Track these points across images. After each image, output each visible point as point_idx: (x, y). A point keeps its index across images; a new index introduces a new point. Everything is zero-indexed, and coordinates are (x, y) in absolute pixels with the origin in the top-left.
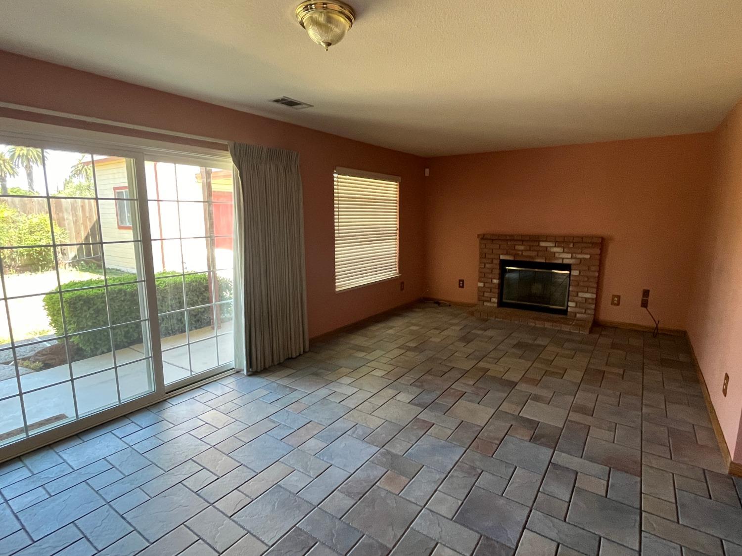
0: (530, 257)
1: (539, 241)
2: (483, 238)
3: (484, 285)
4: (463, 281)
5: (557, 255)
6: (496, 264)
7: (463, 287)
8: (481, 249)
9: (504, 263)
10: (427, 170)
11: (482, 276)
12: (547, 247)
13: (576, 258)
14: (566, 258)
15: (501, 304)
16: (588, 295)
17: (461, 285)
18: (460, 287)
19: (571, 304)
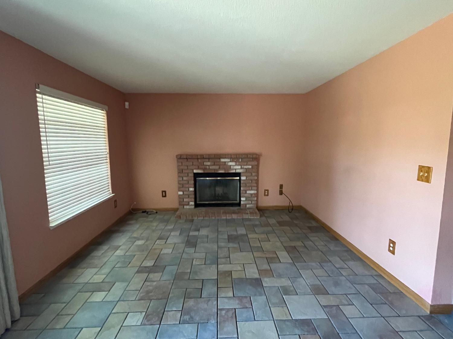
0: (215, 170)
1: (220, 159)
2: (180, 158)
3: (183, 193)
4: (165, 192)
5: (232, 167)
6: (191, 177)
7: (165, 196)
8: (178, 166)
9: (196, 175)
10: (127, 104)
11: (181, 186)
12: (225, 162)
13: (243, 168)
14: (238, 169)
15: (197, 205)
16: (252, 192)
17: (164, 195)
18: (163, 196)
19: (242, 199)
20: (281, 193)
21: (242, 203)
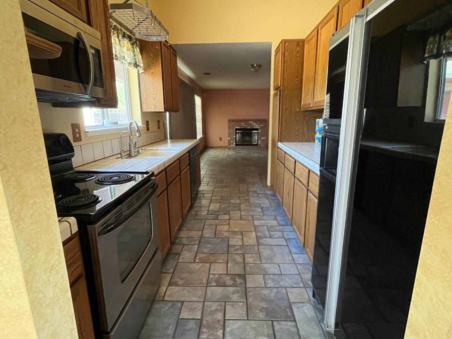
0: (246, 127)
1: (248, 121)
2: (229, 121)
3: (230, 138)
4: (221, 138)
5: (254, 126)
6: (234, 130)
7: (221, 140)
8: (228, 125)
9: (237, 130)
11: (229, 135)
12: (251, 123)
13: (260, 126)
14: (257, 126)
15: (236, 145)
16: (264, 138)
19: (259, 142)
21: (259, 143)
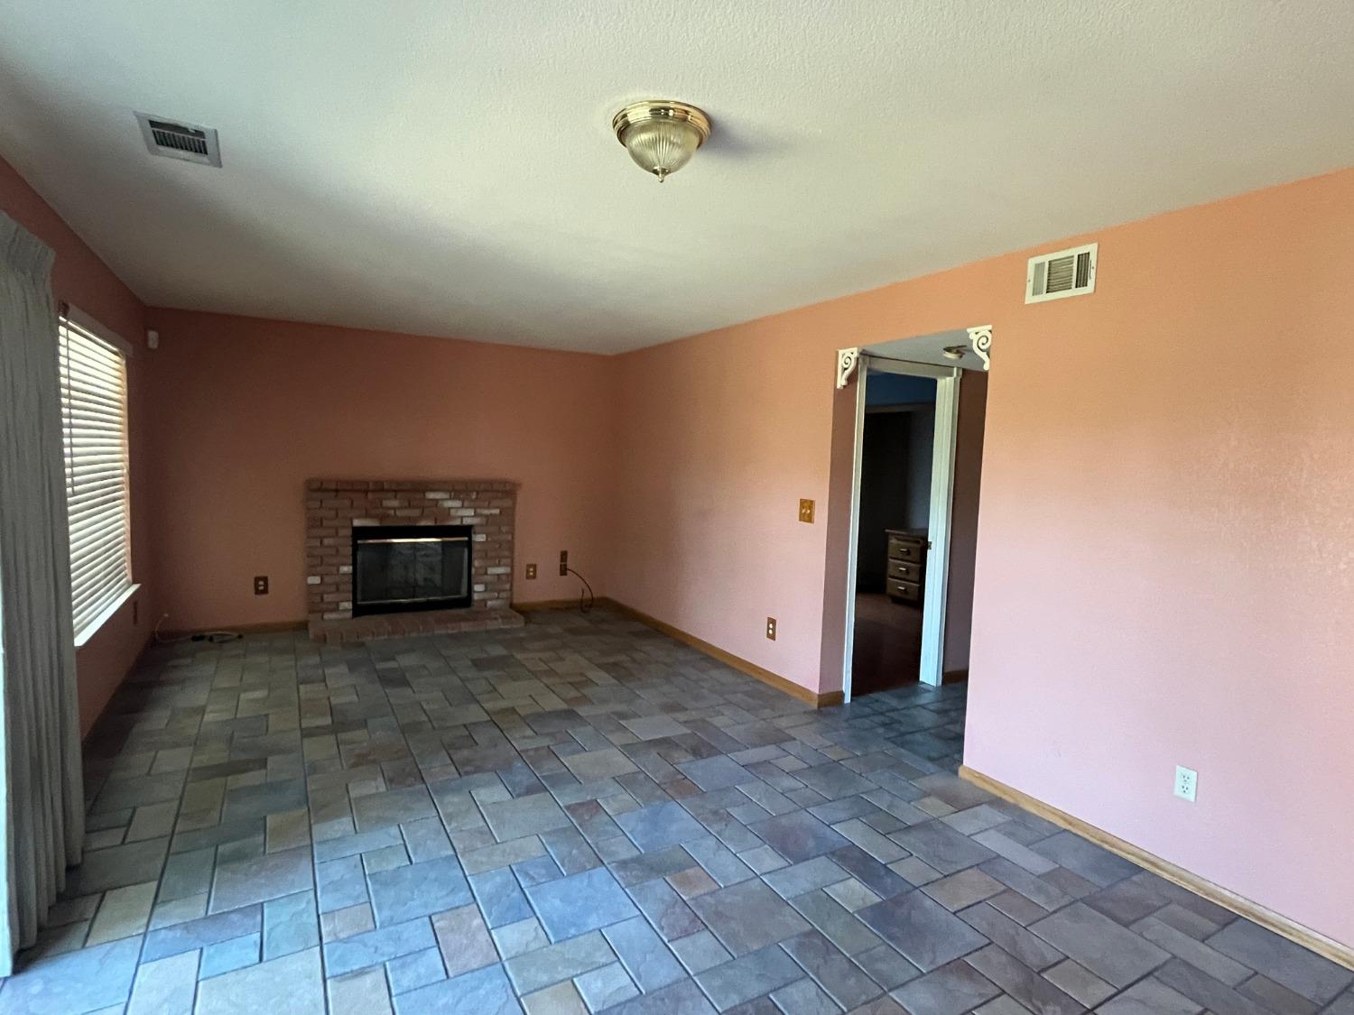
1: (424, 492)
3: (322, 579)
4: (265, 579)
5: (452, 512)
6: (344, 537)
7: (265, 591)
9: (359, 533)
10: (153, 335)
11: (316, 562)
12: (437, 500)
14: (466, 516)
15: (358, 611)
16: (501, 570)
17: (261, 588)
18: (258, 592)
19: (478, 588)
20: (564, 571)
21: (476, 597)
